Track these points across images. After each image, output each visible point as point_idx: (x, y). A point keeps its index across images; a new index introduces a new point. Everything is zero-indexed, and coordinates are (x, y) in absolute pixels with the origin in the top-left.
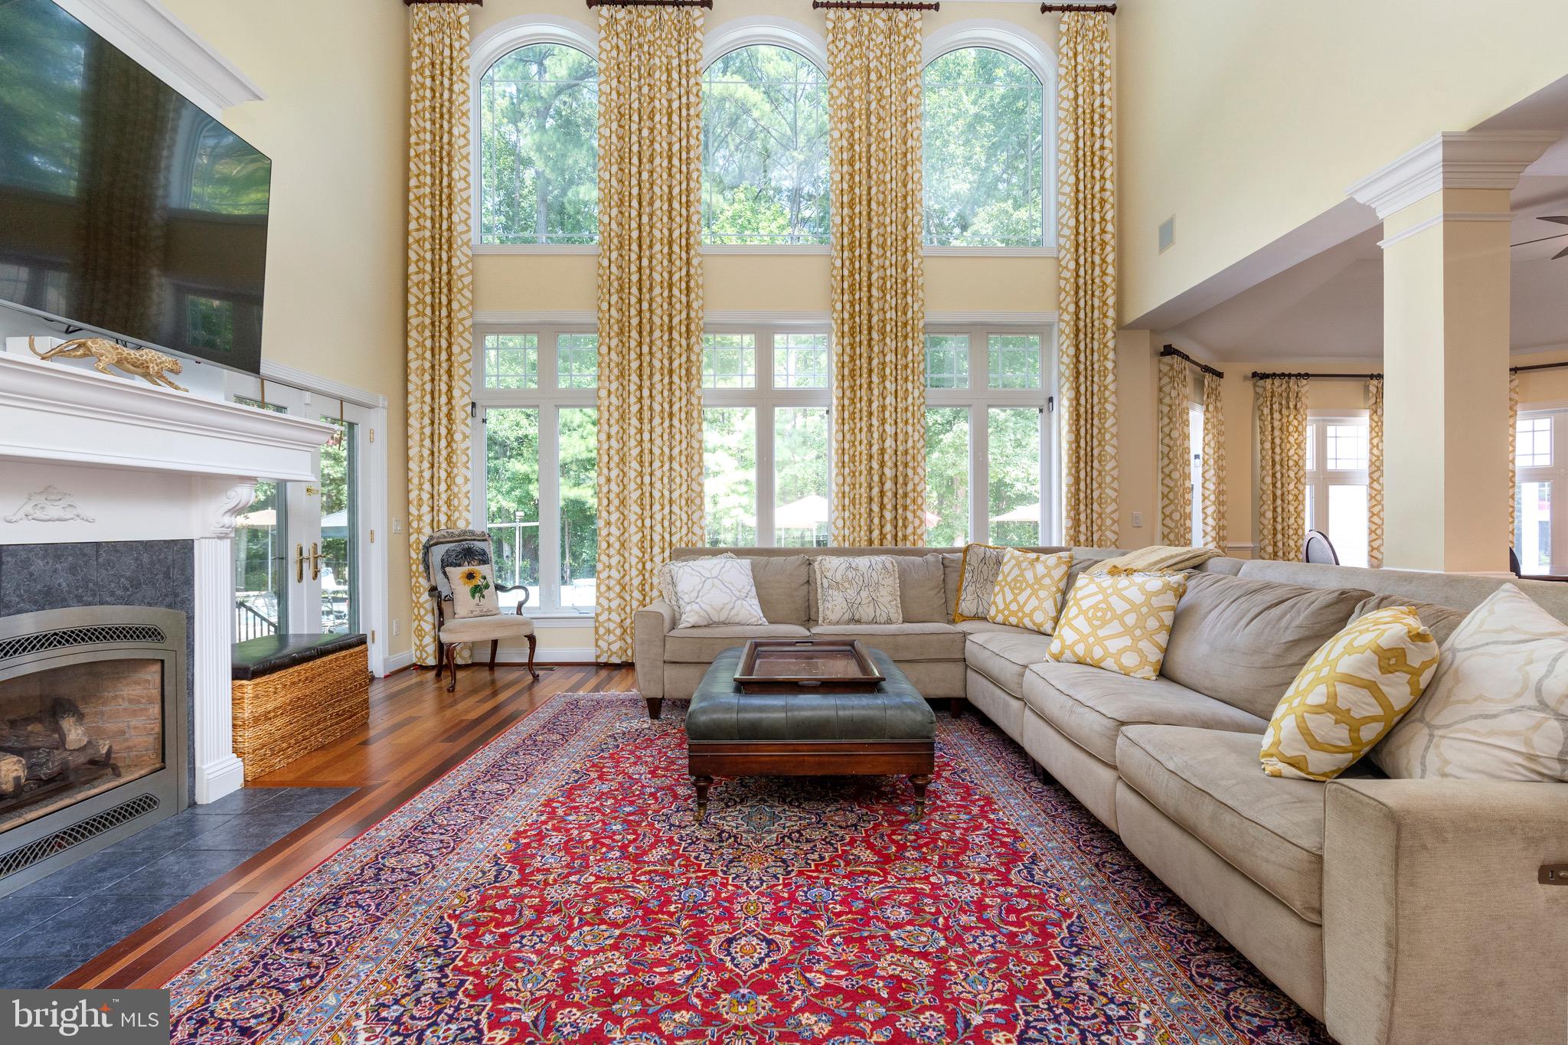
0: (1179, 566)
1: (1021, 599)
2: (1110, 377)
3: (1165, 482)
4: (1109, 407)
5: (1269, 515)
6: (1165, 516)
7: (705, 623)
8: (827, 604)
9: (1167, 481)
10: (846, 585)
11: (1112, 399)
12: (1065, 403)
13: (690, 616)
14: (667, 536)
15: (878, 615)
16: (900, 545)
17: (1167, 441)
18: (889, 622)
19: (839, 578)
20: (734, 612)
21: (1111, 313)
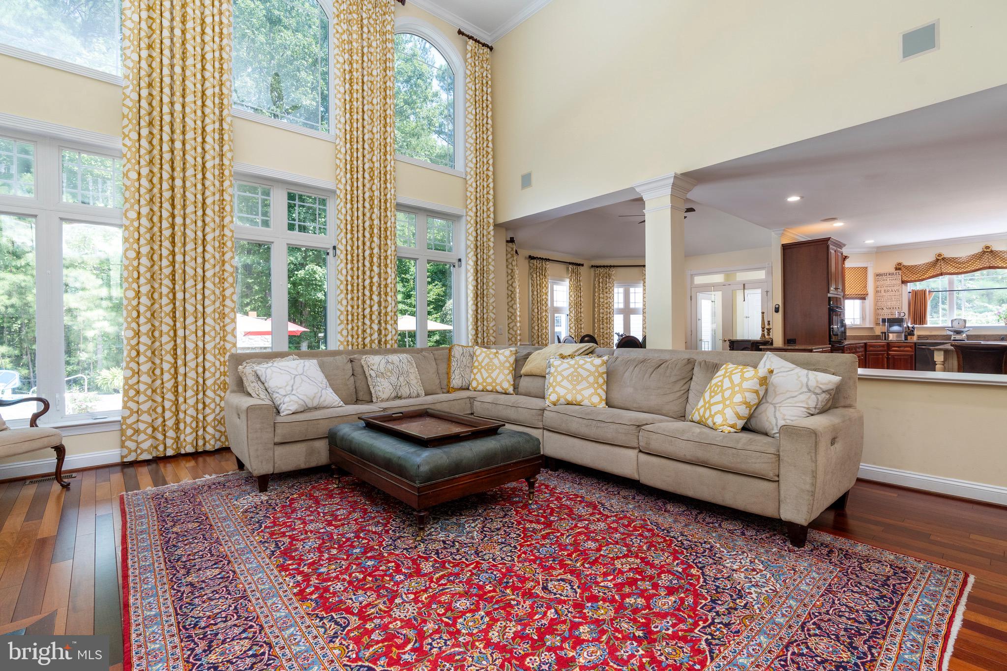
0: (586, 352)
1: (494, 375)
2: (492, 252)
3: (510, 310)
4: (491, 268)
5: (536, 328)
6: (510, 328)
7: (302, 410)
8: (377, 388)
9: (511, 310)
10: (389, 374)
11: (493, 263)
12: (471, 263)
13: (288, 405)
14: (200, 344)
15: (412, 391)
16: (383, 346)
17: (510, 288)
18: (418, 396)
19: (383, 370)
20: (322, 399)
21: (492, 216)
